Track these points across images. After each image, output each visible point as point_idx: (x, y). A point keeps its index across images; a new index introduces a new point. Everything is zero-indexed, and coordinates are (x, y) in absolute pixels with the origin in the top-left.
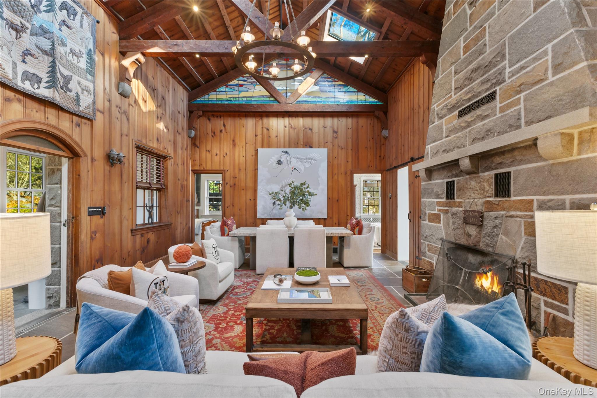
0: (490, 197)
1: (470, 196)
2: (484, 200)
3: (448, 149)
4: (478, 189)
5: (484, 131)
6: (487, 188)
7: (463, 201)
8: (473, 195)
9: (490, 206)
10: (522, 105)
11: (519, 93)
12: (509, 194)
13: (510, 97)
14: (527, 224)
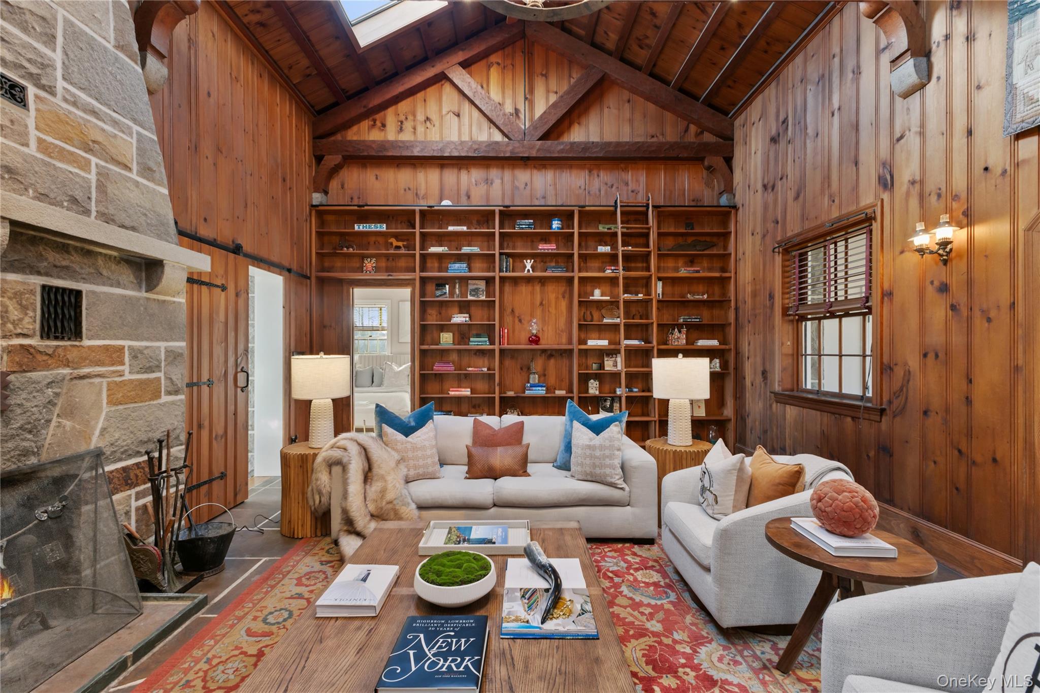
0: (26, 336)
2: (5, 343)
6: (15, 315)
9: (27, 359)
10: (93, 177)
11: (89, 150)
12: (77, 334)
13: (68, 140)
14: (112, 388)
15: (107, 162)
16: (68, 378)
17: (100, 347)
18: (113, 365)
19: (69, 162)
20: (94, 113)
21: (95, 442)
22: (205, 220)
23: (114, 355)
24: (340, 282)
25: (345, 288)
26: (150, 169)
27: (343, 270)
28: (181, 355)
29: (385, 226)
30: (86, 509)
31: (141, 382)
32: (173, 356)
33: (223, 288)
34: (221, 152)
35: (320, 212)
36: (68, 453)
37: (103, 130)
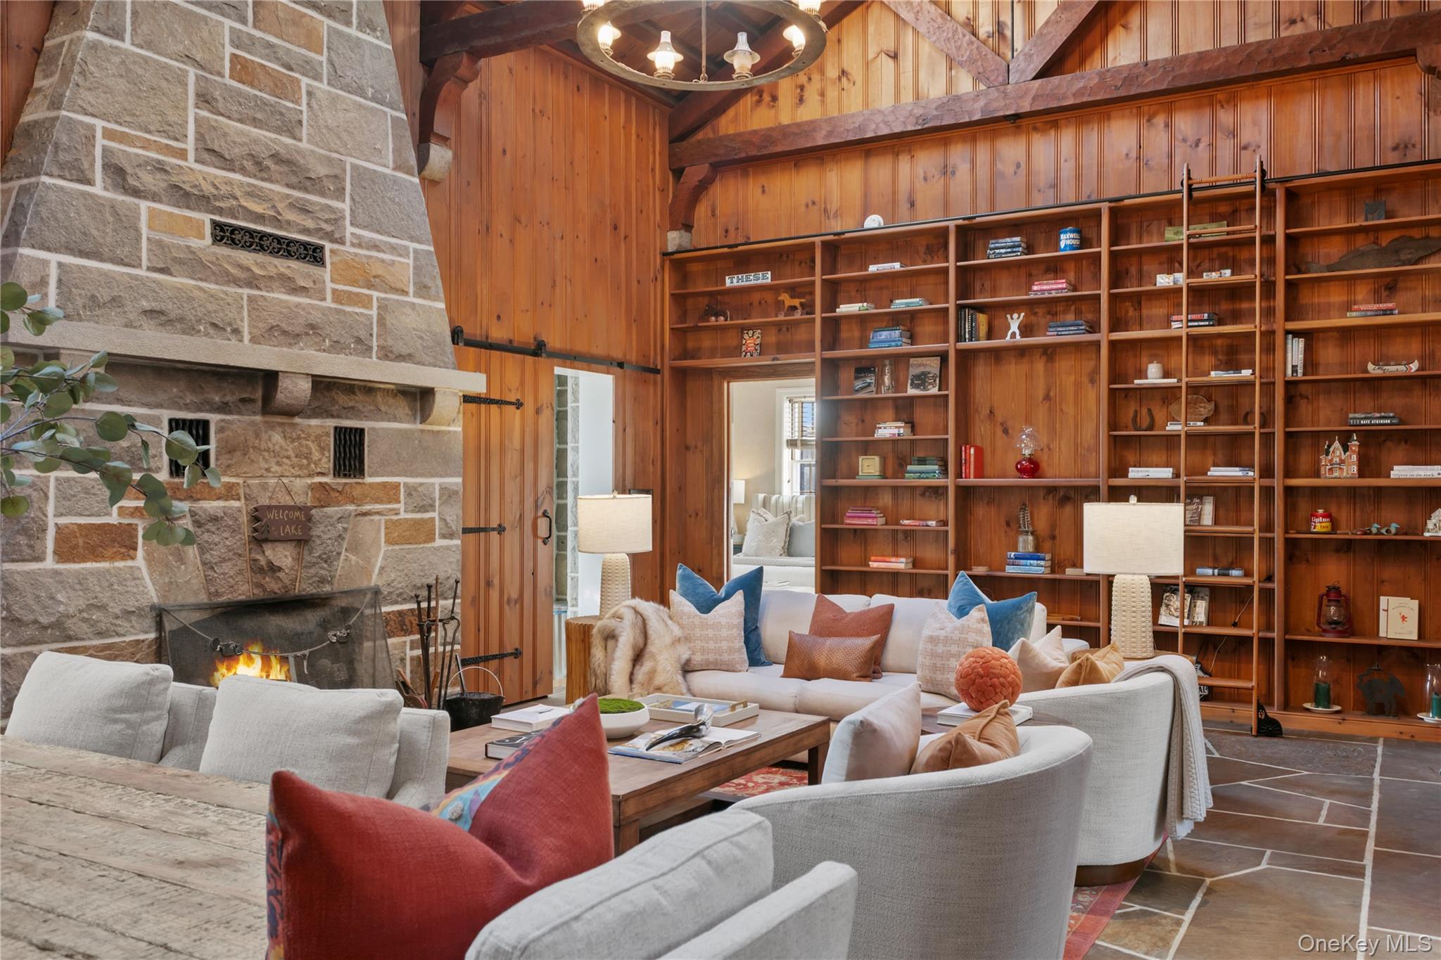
0: (322, 474)
1: (268, 470)
2: (309, 481)
3: (172, 316)
4: (291, 453)
5: (302, 321)
6: (316, 455)
7: (240, 481)
8: (275, 468)
9: (324, 495)
10: (374, 313)
11: (370, 286)
12: (360, 472)
13: (354, 283)
14: (391, 526)
15: (386, 292)
16: (353, 514)
17: (379, 484)
18: (390, 502)
19: (355, 304)
20: (375, 247)
21: (375, 580)
22: (499, 317)
23: (390, 492)
24: (709, 372)
25: (716, 382)
26: (426, 287)
27: (713, 354)
28: (456, 493)
29: (769, 274)
30: (368, 645)
31: (416, 523)
32: (447, 493)
33: (519, 405)
34: (520, 222)
35: (679, 263)
36: (354, 586)
37: (383, 261)
